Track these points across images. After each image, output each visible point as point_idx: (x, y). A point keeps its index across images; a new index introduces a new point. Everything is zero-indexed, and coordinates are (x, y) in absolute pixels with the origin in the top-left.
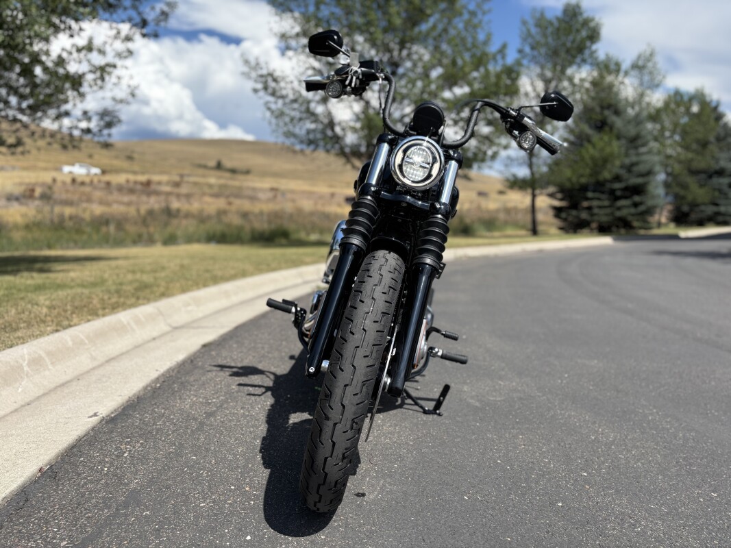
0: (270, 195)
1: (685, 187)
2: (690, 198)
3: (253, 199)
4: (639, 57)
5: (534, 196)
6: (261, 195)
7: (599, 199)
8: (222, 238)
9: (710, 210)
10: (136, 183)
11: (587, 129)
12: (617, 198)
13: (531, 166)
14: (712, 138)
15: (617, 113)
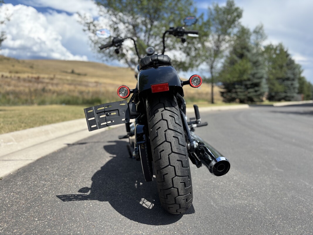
0: (95, 84)
1: (273, 84)
2: (275, 89)
3: (87, 86)
4: (257, 28)
5: (213, 87)
6: (90, 85)
7: (240, 88)
8: (68, 102)
9: (283, 95)
10: (32, 78)
11: (235, 57)
12: (248, 88)
13: (212, 73)
14: (284, 64)
15: (248, 51)
